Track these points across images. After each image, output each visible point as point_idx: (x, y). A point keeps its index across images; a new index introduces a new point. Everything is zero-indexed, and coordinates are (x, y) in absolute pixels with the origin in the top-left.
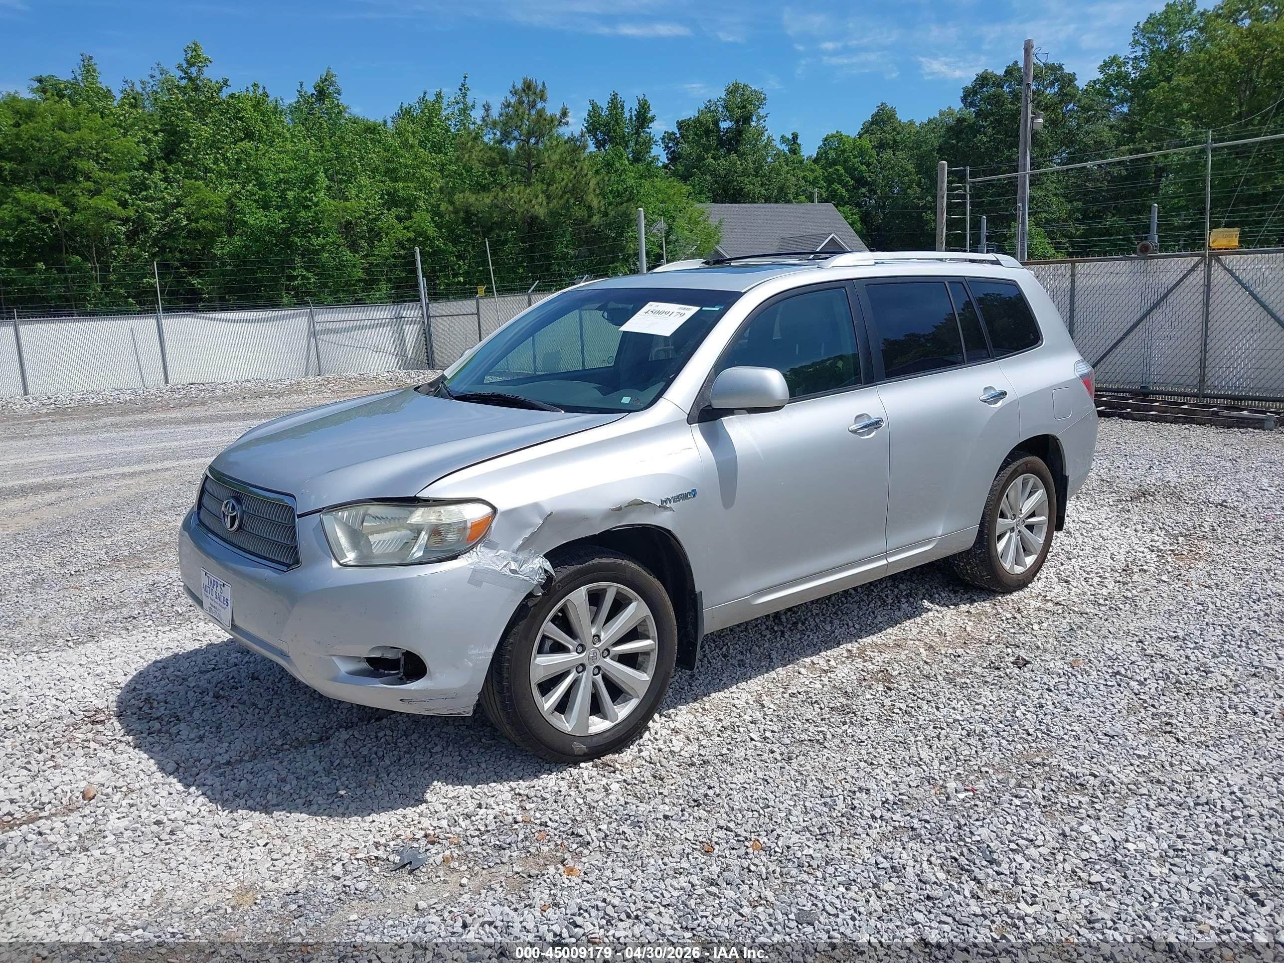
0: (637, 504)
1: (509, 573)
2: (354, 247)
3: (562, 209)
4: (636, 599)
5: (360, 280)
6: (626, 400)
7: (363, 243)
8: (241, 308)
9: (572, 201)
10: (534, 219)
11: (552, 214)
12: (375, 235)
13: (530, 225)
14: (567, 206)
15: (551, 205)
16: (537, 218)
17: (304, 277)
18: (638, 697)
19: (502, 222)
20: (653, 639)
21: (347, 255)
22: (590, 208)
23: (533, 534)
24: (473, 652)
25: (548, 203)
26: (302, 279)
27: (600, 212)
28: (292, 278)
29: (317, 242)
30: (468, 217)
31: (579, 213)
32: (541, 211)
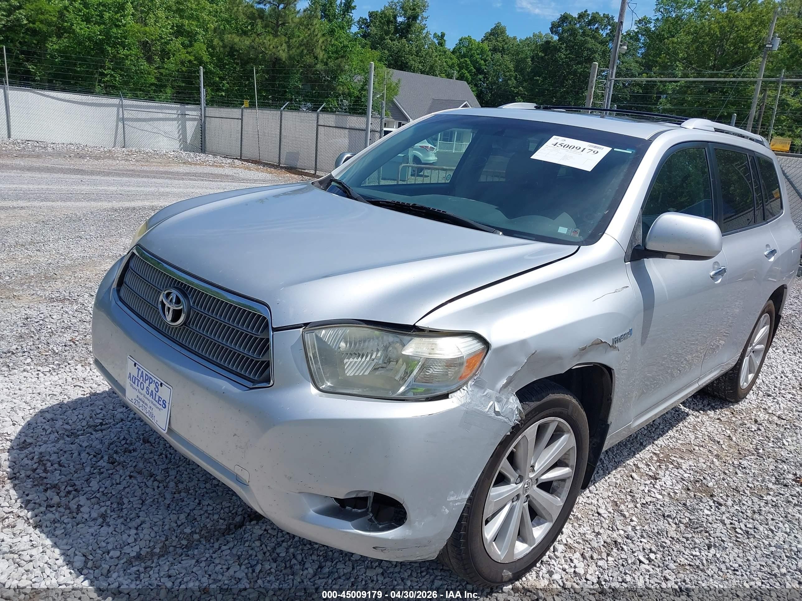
0: (598, 344)
1: (493, 414)
2: (150, 60)
3: (298, 55)
4: (568, 432)
5: (152, 84)
6: (563, 230)
7: (157, 58)
8: (64, 90)
9: (305, 51)
10: (277, 60)
11: (290, 58)
12: (165, 54)
13: (274, 64)
14: (301, 55)
15: (291, 52)
16: (280, 60)
17: (112, 75)
18: (552, 521)
19: (255, 59)
20: (572, 467)
21: (144, 65)
22: (316, 58)
23: (516, 373)
24: (452, 499)
25: (288, 50)
26: (111, 76)
27: (322, 61)
28: (102, 74)
29: (123, 52)
30: (232, 51)
31: (309, 60)
32: (283, 55)
